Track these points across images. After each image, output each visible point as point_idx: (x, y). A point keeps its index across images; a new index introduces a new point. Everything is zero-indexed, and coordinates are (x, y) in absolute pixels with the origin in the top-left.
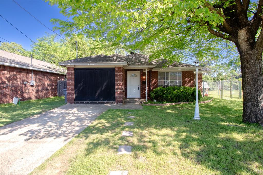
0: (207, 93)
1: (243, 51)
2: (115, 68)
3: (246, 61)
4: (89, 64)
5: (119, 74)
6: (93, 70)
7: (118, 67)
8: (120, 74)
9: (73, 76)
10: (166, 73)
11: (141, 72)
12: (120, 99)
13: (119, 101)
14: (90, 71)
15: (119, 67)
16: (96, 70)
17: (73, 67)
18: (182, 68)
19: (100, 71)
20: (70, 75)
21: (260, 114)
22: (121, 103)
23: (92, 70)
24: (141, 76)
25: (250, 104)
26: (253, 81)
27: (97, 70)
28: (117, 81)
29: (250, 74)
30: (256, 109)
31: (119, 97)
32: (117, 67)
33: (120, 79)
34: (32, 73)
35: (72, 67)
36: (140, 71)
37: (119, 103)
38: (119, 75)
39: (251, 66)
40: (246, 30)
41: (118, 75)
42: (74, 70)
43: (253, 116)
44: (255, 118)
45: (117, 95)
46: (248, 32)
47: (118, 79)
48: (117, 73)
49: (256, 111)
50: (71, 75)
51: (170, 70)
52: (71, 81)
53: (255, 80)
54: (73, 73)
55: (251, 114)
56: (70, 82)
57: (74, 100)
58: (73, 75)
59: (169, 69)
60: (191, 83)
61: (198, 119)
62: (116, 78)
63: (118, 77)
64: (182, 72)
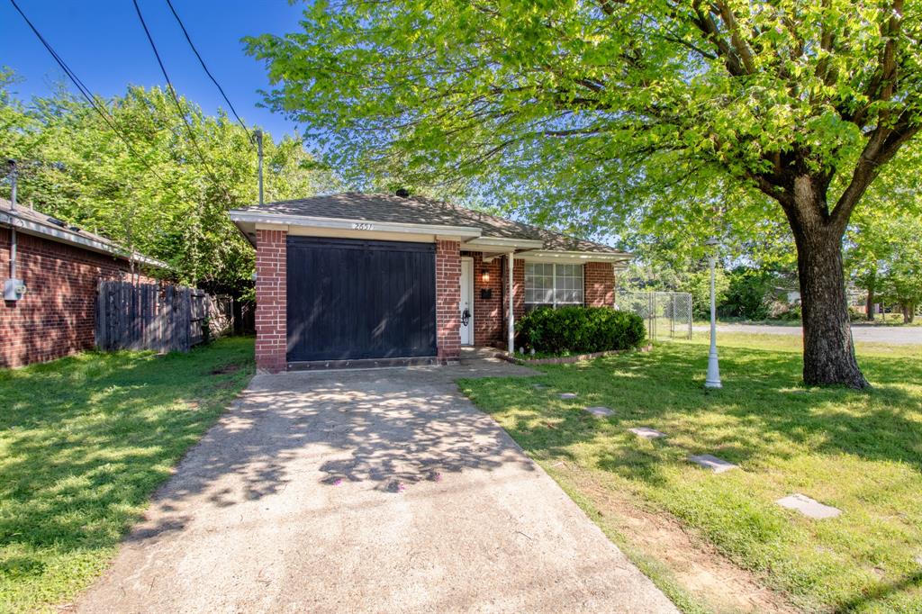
1: (809, 225)
2: (434, 244)
3: (814, 249)
4: (354, 226)
5: (450, 266)
6: (360, 248)
7: (447, 242)
8: (453, 266)
9: (281, 265)
10: (546, 265)
11: (475, 260)
12: (454, 347)
13: (447, 355)
14: (351, 250)
15: (451, 242)
16: (371, 248)
17: (284, 232)
19: (386, 251)
20: (272, 260)
21: (846, 364)
22: (456, 360)
23: (356, 248)
24: (475, 272)
25: (824, 342)
26: (830, 293)
27: (374, 249)
28: (441, 286)
29: (824, 277)
30: (836, 352)
31: (450, 343)
32: (443, 242)
33: (451, 282)
34: (13, 247)
35: (279, 232)
36: (473, 256)
37: (448, 363)
38: (449, 270)
39: (826, 260)
40: (811, 179)
41: (445, 269)
42: (288, 242)
43: (832, 369)
44: (836, 372)
45: (444, 334)
46: (814, 183)
47: (444, 282)
48: (441, 261)
49: (837, 358)
50: (276, 260)
52: (276, 284)
53: (835, 291)
54: (281, 256)
55: (827, 365)
56: (269, 289)
57: (285, 358)
58: (280, 261)
60: (607, 298)
61: (719, 385)
62: (441, 278)
63: (446, 274)
64: (585, 265)
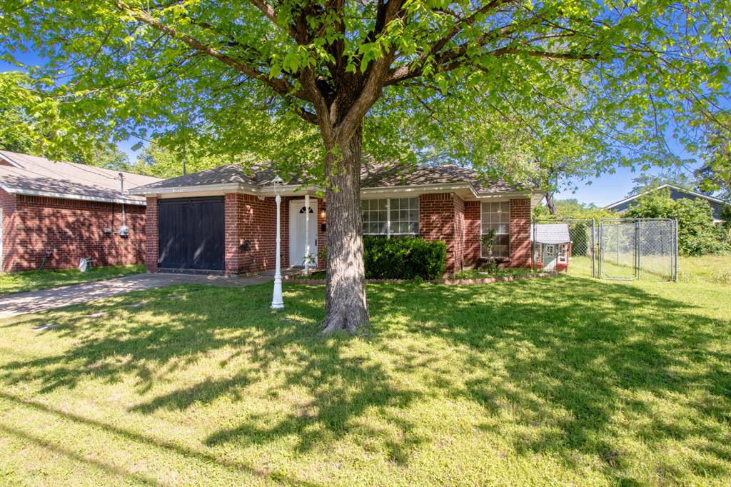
0: (563, 260)
2: (224, 196)
4: (174, 191)
10: (380, 200)
12: (234, 265)
13: (231, 270)
18: (417, 187)
28: (227, 224)
31: (232, 262)
32: (228, 194)
33: (232, 221)
34: (123, 212)
37: (231, 275)
47: (229, 221)
48: (227, 207)
51: (384, 193)
57: (157, 265)
59: (382, 191)
62: (227, 218)
63: (229, 216)
64: (420, 197)
